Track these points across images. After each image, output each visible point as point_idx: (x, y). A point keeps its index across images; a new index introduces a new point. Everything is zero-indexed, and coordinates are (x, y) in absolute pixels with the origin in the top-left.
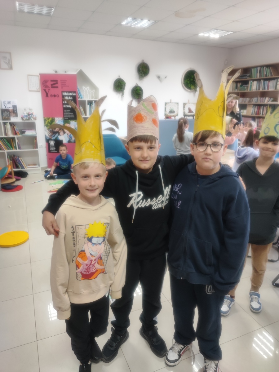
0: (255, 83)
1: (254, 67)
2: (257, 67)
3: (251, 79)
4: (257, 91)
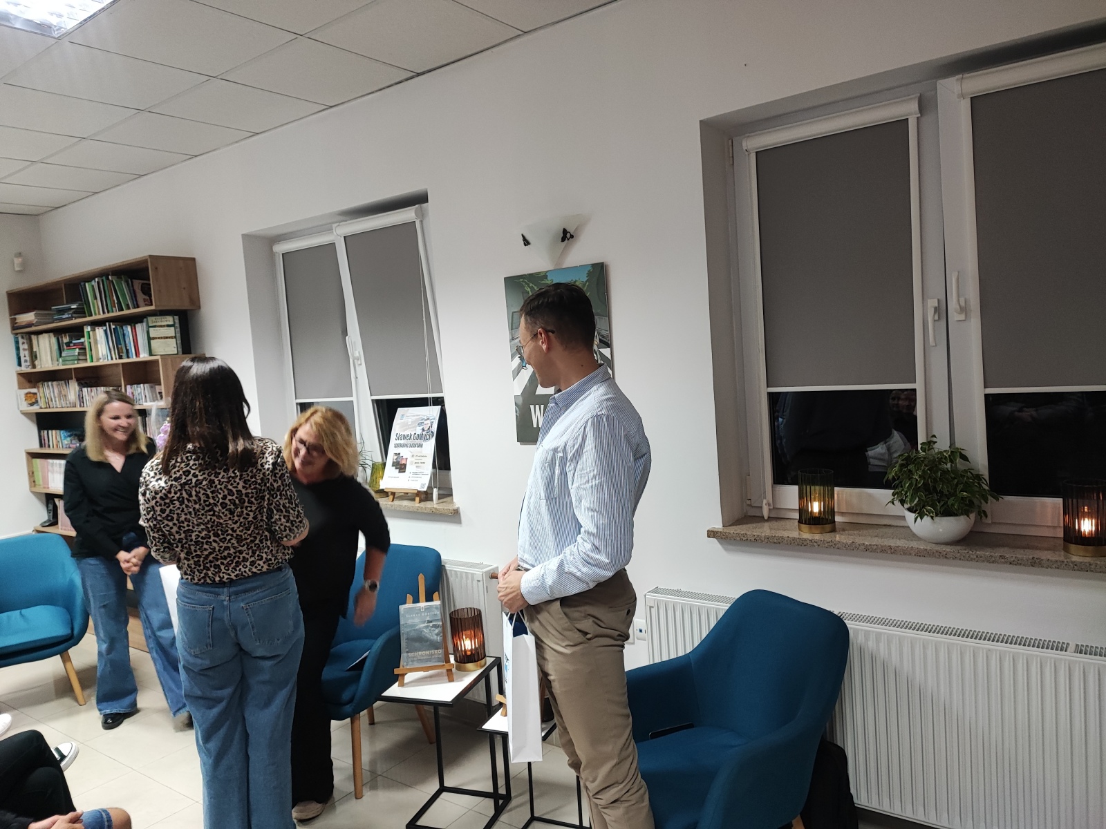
0: (100, 335)
3: (88, 319)
4: (115, 361)
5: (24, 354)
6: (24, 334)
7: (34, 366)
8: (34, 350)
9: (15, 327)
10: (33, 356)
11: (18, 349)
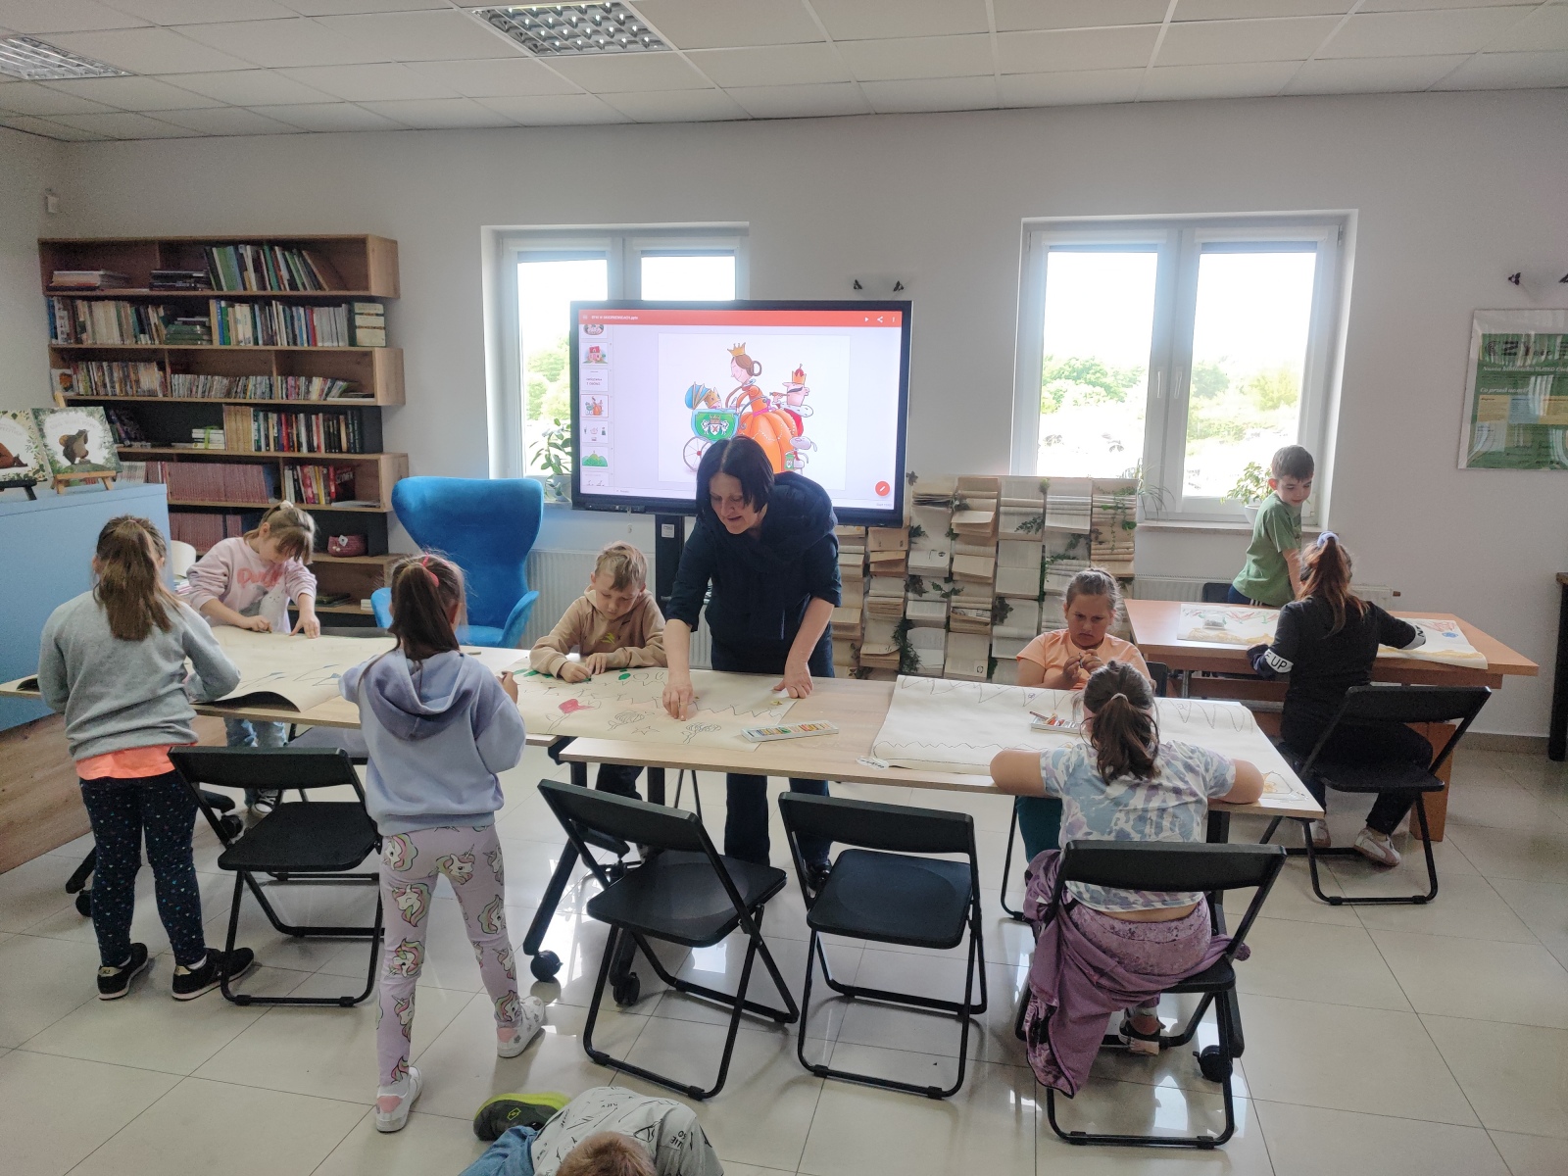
0: (242, 312)
1: (222, 243)
2: (235, 243)
3: (216, 293)
4: (261, 347)
5: (63, 324)
6: (65, 299)
7: (79, 341)
8: (81, 319)
9: (50, 289)
10: (78, 329)
11: (52, 316)
